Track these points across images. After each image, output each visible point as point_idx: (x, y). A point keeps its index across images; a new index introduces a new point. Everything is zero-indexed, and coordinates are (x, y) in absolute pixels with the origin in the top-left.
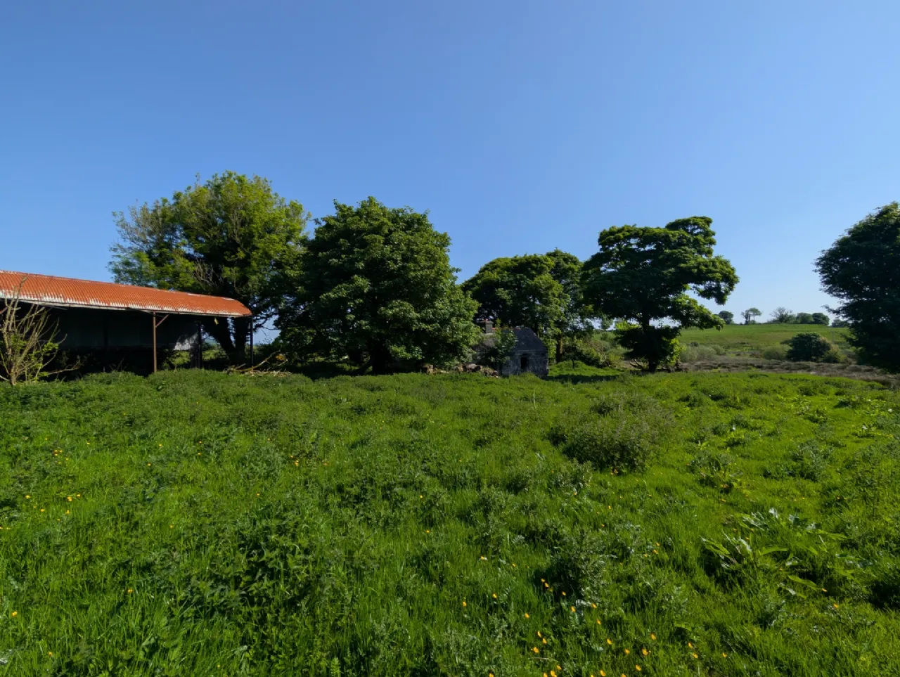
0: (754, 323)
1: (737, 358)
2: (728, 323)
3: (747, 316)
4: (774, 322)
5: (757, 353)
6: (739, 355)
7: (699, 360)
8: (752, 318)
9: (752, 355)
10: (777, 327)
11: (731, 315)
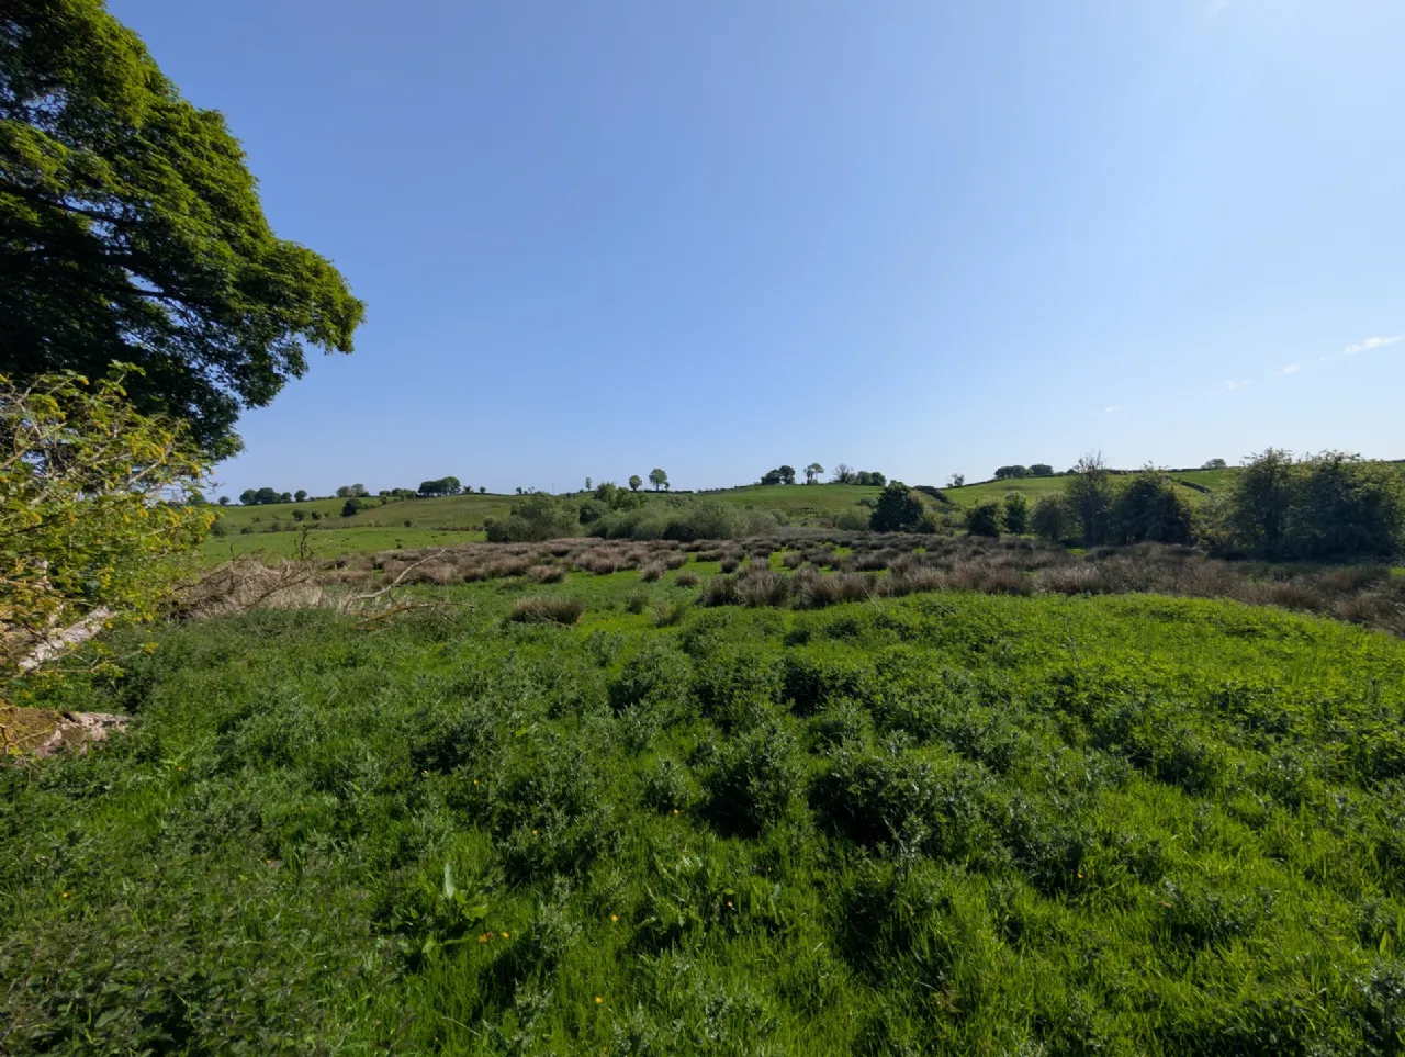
0: (816, 483)
1: (804, 528)
2: (789, 482)
3: (809, 474)
4: (836, 482)
5: (826, 521)
6: (805, 524)
7: (750, 534)
8: (814, 477)
9: (822, 524)
10: (839, 488)
11: (793, 472)
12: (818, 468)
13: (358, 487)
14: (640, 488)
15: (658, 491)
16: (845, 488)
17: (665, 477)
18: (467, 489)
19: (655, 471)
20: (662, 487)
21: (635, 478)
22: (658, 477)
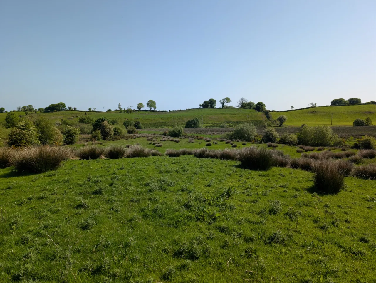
12: (228, 100)
13: (30, 106)
14: (142, 109)
15: (150, 111)
16: (247, 111)
17: (155, 104)
18: (70, 108)
19: (150, 101)
20: (153, 109)
21: (141, 104)
22: (151, 104)
